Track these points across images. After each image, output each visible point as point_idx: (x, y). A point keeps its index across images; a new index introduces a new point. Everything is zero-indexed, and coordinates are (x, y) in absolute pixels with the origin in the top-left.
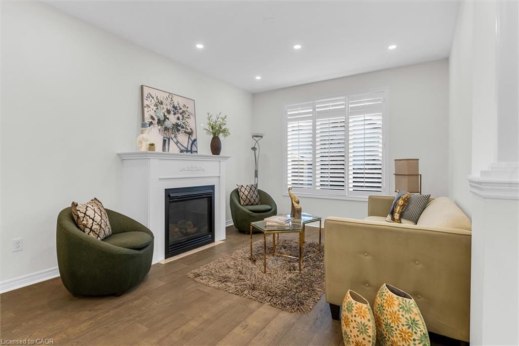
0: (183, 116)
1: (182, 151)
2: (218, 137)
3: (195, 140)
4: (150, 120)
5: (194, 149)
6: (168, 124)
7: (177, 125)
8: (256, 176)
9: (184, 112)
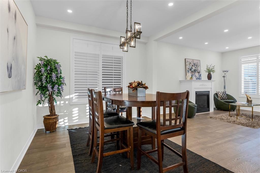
0: (197, 67)
1: (197, 79)
2: (210, 73)
3: (201, 75)
4: (188, 69)
5: (200, 78)
6: (193, 70)
7: (195, 70)
8: (225, 88)
9: (197, 65)
